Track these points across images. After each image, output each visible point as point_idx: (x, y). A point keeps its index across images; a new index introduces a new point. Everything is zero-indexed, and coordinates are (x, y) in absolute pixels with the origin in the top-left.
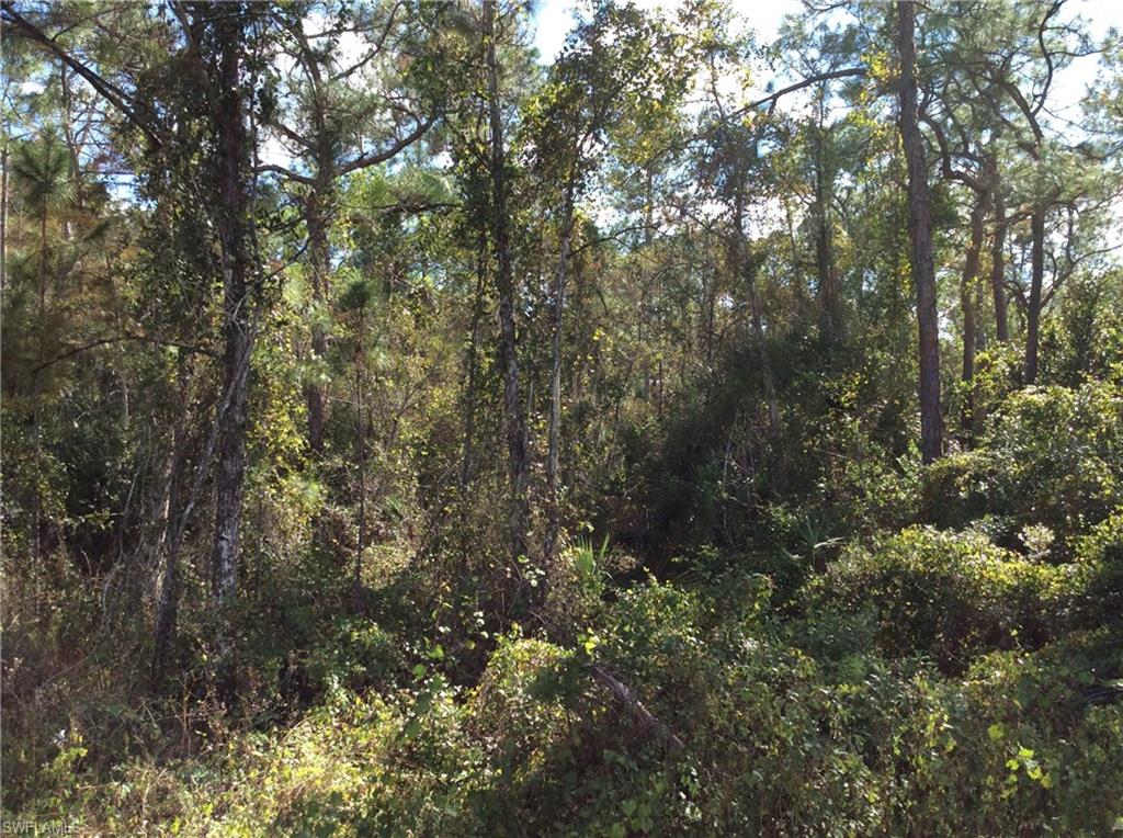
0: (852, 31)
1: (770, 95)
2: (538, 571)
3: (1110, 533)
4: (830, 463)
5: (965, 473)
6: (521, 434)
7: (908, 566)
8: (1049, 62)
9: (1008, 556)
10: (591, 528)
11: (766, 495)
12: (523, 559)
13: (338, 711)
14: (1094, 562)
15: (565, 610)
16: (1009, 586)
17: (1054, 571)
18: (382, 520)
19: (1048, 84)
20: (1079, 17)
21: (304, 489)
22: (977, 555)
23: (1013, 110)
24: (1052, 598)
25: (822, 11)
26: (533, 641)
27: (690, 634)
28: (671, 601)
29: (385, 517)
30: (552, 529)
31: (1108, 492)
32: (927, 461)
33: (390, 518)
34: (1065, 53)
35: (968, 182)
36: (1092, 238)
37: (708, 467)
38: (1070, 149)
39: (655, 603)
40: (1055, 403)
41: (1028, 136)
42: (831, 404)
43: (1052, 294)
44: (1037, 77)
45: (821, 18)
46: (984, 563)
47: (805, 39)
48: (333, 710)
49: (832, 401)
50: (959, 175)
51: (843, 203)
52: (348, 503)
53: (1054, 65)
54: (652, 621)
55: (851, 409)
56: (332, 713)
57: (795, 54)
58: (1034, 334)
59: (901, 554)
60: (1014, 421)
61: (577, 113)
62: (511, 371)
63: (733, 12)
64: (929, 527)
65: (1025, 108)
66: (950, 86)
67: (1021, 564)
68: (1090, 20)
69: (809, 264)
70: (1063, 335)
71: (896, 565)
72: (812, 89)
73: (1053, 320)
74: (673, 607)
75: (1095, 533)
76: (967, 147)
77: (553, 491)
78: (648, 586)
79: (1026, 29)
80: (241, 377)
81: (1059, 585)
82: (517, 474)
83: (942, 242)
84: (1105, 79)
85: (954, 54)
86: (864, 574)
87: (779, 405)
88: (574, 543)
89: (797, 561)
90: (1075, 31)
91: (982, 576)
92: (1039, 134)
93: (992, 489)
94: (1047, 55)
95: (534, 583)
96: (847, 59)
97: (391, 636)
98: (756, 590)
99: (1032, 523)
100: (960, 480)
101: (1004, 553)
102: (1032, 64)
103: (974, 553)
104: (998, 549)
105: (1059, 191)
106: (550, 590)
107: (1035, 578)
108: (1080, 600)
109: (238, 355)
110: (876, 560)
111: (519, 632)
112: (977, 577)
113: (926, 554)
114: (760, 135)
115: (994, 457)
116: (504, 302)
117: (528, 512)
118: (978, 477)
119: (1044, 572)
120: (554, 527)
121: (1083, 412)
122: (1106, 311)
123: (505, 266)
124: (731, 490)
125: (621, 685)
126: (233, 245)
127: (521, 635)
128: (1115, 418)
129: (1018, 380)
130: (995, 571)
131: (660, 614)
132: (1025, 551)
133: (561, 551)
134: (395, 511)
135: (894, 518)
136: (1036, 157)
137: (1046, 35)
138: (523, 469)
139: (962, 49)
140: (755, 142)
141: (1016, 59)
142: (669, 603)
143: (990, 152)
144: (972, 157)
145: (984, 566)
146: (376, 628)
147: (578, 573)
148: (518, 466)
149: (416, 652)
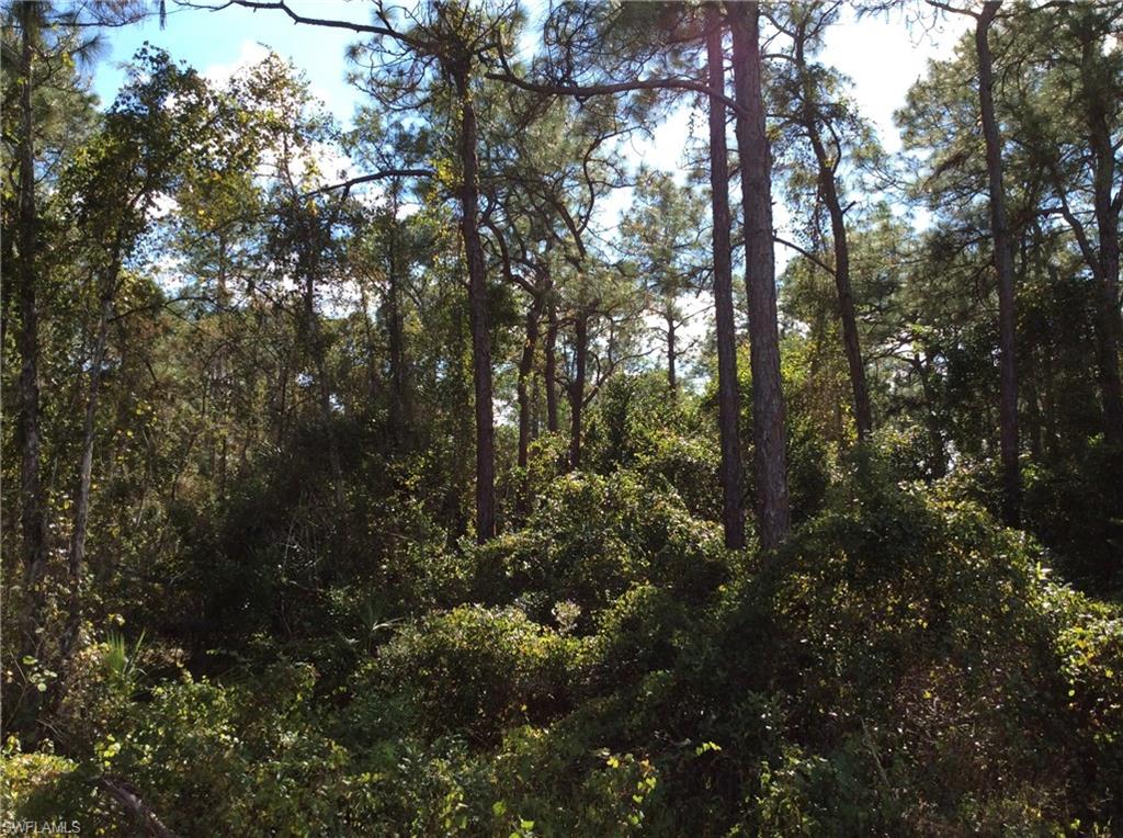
0: (424, 133)
1: (343, 182)
2: (47, 673)
3: (625, 606)
4: (393, 544)
5: (511, 553)
6: (39, 515)
7: (454, 645)
8: (591, 189)
9: (542, 631)
10: (121, 620)
11: (328, 579)
12: (29, 660)
14: (612, 633)
15: (83, 715)
16: (541, 659)
17: (579, 644)
19: (590, 209)
20: (616, 152)
22: (515, 631)
23: (563, 226)
24: (577, 669)
25: (395, 110)
26: (35, 755)
27: (226, 733)
28: (206, 698)
30: (73, 624)
31: (626, 569)
32: (481, 542)
34: (604, 183)
35: (525, 286)
36: (627, 344)
37: (268, 550)
38: (608, 266)
39: (189, 701)
40: (591, 488)
41: (574, 252)
42: (397, 486)
43: (596, 391)
44: (582, 200)
45: (396, 116)
46: (521, 638)
47: (380, 133)
49: (398, 483)
50: (518, 279)
51: (419, 293)
53: (595, 192)
54: (184, 721)
55: (416, 492)
57: (371, 147)
58: (577, 427)
59: (447, 633)
60: (557, 505)
61: (131, 171)
62: (30, 444)
63: (308, 95)
64: (477, 606)
65: (571, 226)
66: (512, 198)
67: (552, 638)
68: (624, 157)
69: (382, 349)
70: (603, 429)
71: (442, 644)
72: (386, 182)
73: (595, 415)
74: (209, 704)
75: (614, 607)
76: (525, 254)
77: (76, 580)
78: (181, 683)
79: (573, 156)
81: (582, 656)
82: (32, 561)
83: (504, 338)
84: (639, 209)
85: (514, 170)
86: (413, 656)
87: (346, 486)
88: (100, 639)
89: (353, 644)
90: (612, 166)
91: (519, 651)
92: (583, 251)
93: (534, 569)
94: (590, 183)
95: (42, 687)
96: (419, 159)
98: (299, 680)
99: (563, 599)
100: (507, 559)
101: (539, 629)
102: (580, 189)
103: (512, 630)
104: (534, 625)
105: (597, 302)
106: (66, 694)
107: (564, 650)
108: (600, 670)
110: (425, 641)
111: (15, 746)
112: (514, 652)
113: (471, 632)
114: (333, 219)
115: (537, 538)
116: (26, 366)
117: (44, 605)
118: (522, 557)
119: (571, 644)
120: (75, 622)
121: (612, 496)
122: (636, 409)
123: (29, 325)
124: (291, 574)
125: (133, 797)
127: (19, 749)
128: (637, 503)
129: (564, 467)
130: (530, 645)
131: (193, 713)
132: (556, 626)
133: (84, 648)
135: (449, 597)
136: (580, 270)
137: (589, 164)
138: (40, 556)
139: (520, 167)
140: (328, 226)
141: (567, 182)
142: (203, 701)
143: (545, 261)
144: (529, 264)
145: (520, 641)
147: (105, 672)
148: (33, 552)
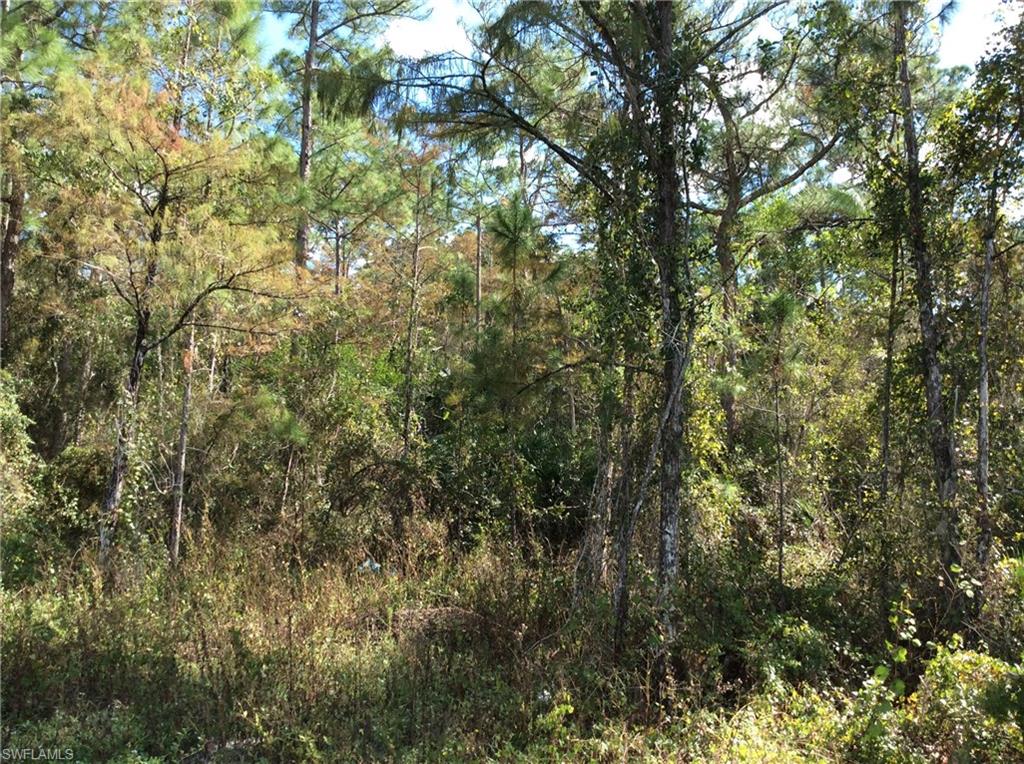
2: (974, 581)
6: (946, 441)
12: (956, 569)
13: (777, 700)
15: (1003, 624)
18: (793, 521)
21: (724, 490)
26: (974, 653)
29: (796, 519)
30: (984, 539)
33: (801, 520)
48: (773, 699)
52: (760, 504)
56: (772, 701)
61: (999, 114)
62: (933, 378)
77: (984, 499)
80: (678, 392)
82: (943, 481)
95: (969, 593)
97: (821, 635)
106: (985, 602)
109: (675, 372)
111: (959, 643)
116: (923, 308)
117: (957, 520)
120: (986, 537)
123: (924, 273)
126: (670, 279)
127: (962, 646)
133: (996, 562)
134: (806, 514)
138: (950, 476)
146: (807, 626)
147: (1015, 585)
148: (944, 473)
149: (846, 652)
